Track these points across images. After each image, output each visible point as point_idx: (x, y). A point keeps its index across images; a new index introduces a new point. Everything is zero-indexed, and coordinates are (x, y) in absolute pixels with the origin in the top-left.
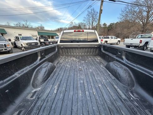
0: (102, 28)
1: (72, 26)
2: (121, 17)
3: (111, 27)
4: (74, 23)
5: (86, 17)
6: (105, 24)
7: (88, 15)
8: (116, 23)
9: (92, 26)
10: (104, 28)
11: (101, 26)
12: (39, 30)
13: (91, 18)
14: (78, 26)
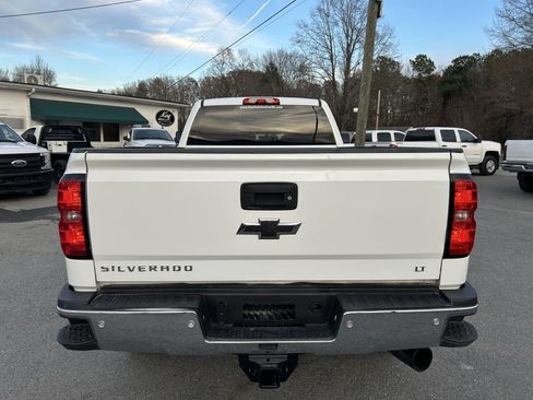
0: (406, 80)
1: (227, 70)
2: (506, 26)
3: (464, 80)
4: (241, 52)
5: (309, 21)
6: (422, 63)
7: (320, 10)
8: (490, 57)
9: (347, 71)
10: (419, 81)
11: (398, 72)
12: (38, 92)
13: (339, 30)
14: (262, 69)
